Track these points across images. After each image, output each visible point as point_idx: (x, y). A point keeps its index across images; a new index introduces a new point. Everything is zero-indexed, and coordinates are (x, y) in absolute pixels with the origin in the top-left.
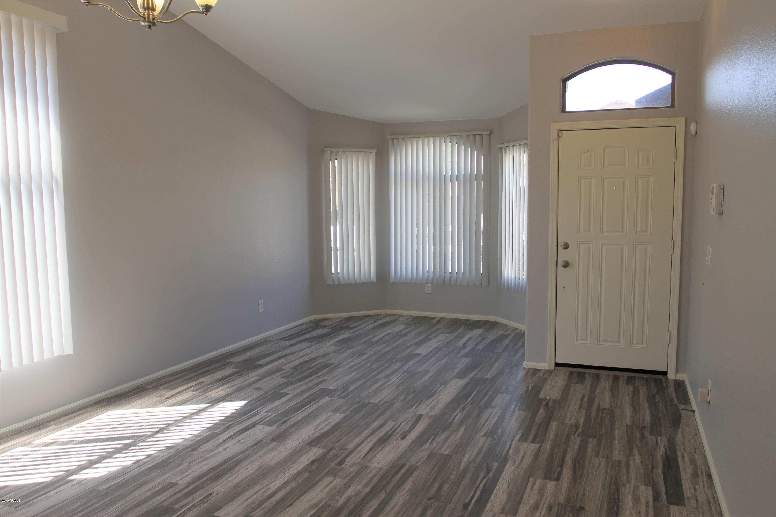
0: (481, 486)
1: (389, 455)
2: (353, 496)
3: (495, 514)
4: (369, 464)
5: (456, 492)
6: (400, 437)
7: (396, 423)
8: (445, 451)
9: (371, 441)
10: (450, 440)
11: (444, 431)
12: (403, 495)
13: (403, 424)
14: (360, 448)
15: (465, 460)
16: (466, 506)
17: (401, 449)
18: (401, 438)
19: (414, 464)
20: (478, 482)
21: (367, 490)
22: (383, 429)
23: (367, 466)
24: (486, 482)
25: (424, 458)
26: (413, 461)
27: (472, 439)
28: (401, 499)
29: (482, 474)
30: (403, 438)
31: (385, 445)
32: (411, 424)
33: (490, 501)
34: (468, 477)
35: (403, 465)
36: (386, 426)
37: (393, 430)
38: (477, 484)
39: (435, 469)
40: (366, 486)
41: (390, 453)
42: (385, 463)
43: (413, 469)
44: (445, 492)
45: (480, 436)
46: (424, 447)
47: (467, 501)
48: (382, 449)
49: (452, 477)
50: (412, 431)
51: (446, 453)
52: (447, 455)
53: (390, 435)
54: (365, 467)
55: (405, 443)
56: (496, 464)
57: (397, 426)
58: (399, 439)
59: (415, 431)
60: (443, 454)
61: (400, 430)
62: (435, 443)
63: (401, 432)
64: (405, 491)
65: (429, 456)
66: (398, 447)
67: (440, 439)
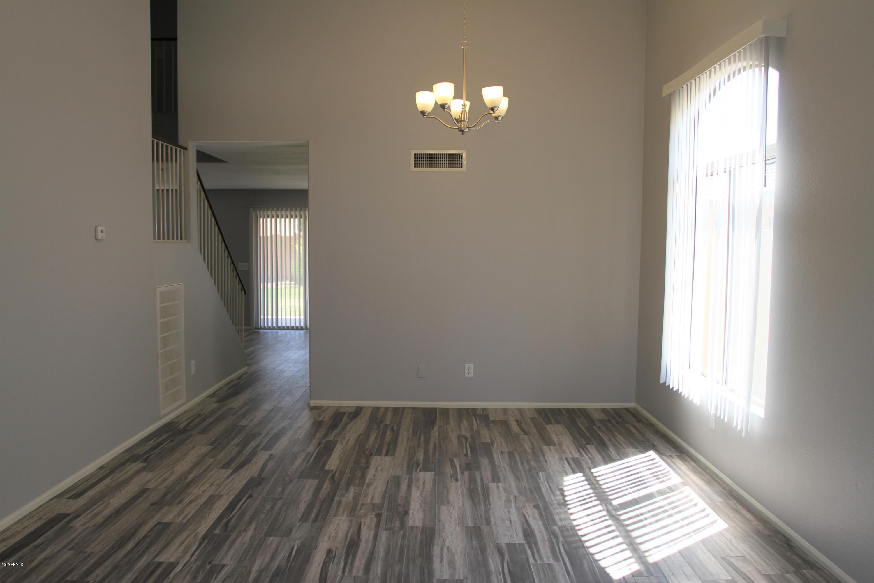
0: (235, 511)
1: (335, 529)
2: (345, 494)
3: (227, 494)
4: (350, 518)
5: (259, 505)
6: (334, 553)
7: (350, 574)
8: (273, 541)
9: (367, 542)
10: (269, 555)
11: (279, 568)
12: (304, 498)
13: (340, 574)
14: (372, 533)
15: (250, 532)
16: (250, 496)
17: (326, 538)
18: (332, 552)
19: (304, 523)
20: (238, 514)
21: (336, 498)
22: (364, 561)
23: (350, 516)
24: (230, 515)
25: (295, 530)
26: (306, 526)
27: (240, 559)
28: (305, 495)
29: (233, 521)
30: (329, 552)
31: (346, 540)
32: (329, 575)
33: (230, 501)
34: (248, 516)
35: (315, 520)
36: (362, 566)
37: (350, 561)
38: (239, 512)
39: (281, 520)
40: (340, 502)
41: (335, 531)
42: (334, 522)
43: (304, 518)
44: (268, 504)
45: (229, 566)
46: (300, 542)
47: (249, 500)
48: (347, 535)
49: (263, 516)
50: (323, 564)
51: (272, 538)
52: (271, 536)
53: (347, 554)
54: (352, 515)
55: (323, 546)
56: (217, 531)
57: (347, 570)
58: (334, 549)
59: (319, 564)
60: (275, 536)
61: (338, 563)
62: (287, 549)
63: (336, 560)
64: (303, 501)
65: (291, 532)
66: (329, 539)
67: (283, 554)
